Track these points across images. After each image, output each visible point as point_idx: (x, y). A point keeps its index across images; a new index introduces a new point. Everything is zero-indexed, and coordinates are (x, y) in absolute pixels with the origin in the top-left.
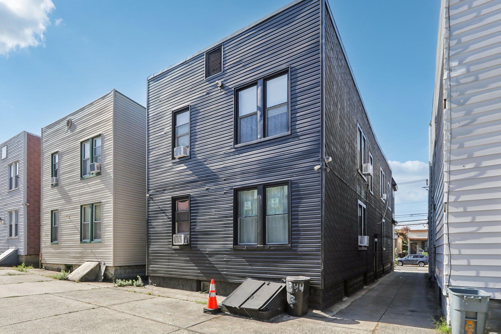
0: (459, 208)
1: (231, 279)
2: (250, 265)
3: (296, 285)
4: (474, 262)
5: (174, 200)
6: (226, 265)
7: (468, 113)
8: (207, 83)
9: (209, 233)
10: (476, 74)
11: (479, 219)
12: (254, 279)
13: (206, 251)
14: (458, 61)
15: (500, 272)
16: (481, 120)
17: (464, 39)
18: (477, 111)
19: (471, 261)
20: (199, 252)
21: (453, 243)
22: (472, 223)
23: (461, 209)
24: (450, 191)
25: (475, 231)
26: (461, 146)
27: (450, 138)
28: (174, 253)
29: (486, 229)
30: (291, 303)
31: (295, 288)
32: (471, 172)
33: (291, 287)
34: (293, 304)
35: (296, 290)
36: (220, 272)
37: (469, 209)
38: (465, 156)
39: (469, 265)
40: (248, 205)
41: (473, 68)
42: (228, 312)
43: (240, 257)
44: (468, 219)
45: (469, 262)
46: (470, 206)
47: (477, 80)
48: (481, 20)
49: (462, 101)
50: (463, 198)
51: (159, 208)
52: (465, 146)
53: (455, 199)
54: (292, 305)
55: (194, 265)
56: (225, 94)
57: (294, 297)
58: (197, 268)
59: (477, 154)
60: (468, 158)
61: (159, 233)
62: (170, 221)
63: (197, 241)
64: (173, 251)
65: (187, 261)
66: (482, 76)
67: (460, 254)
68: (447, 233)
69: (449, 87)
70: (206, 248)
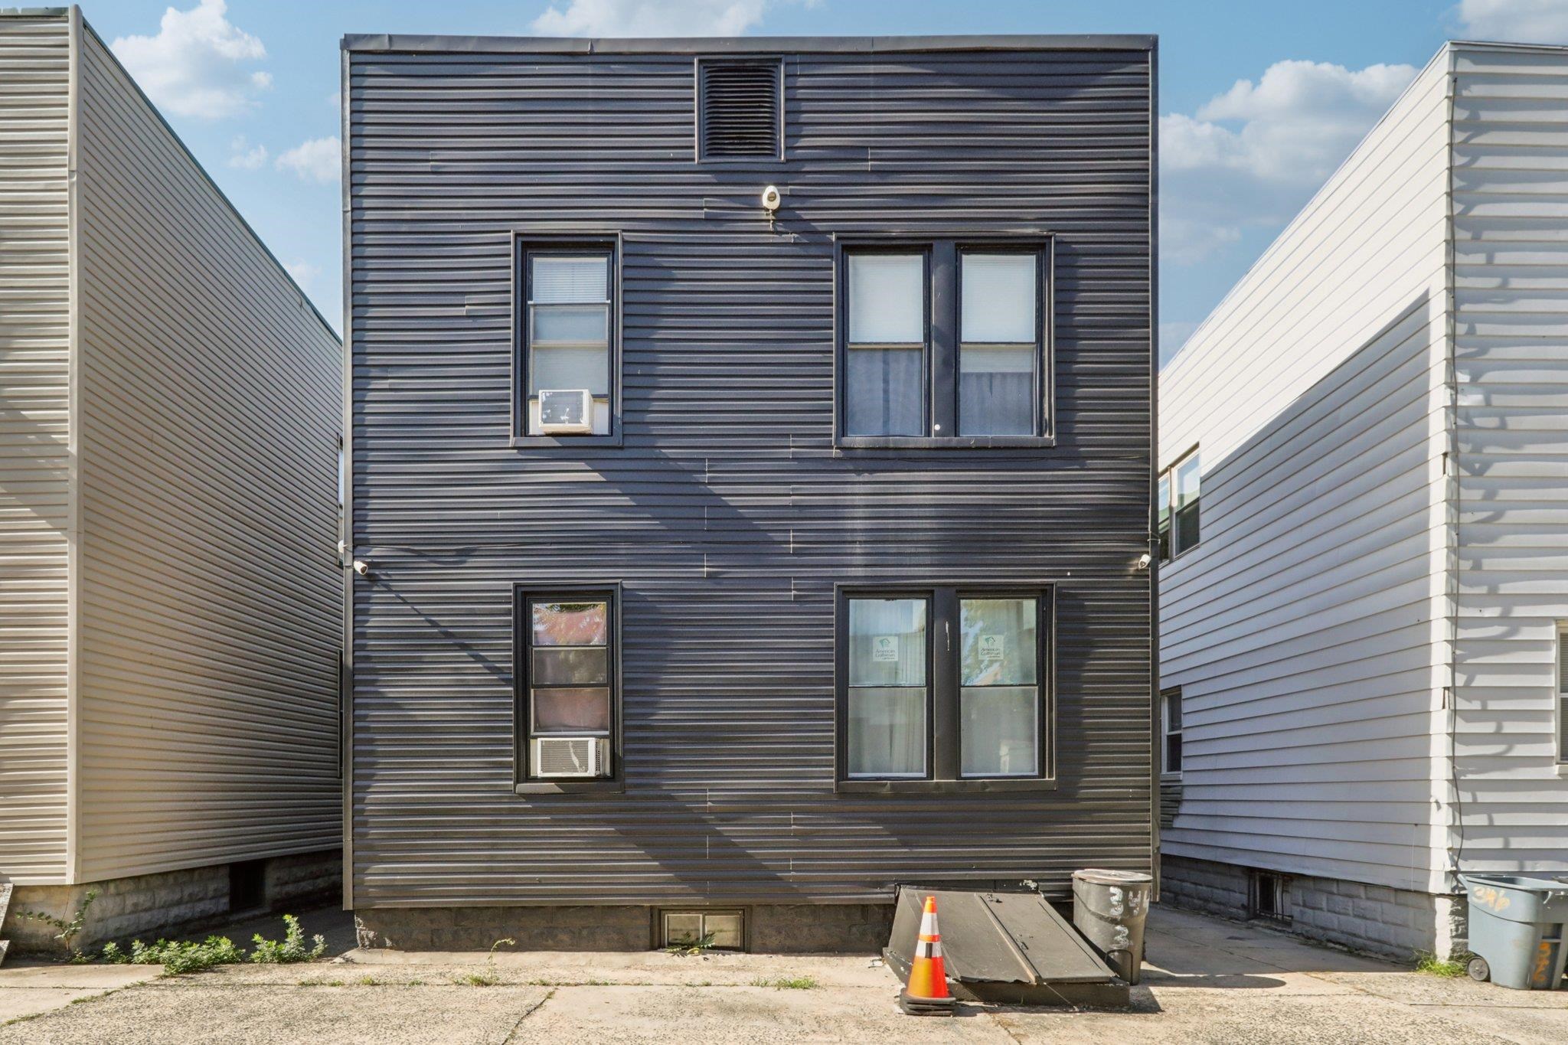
0: (1474, 702)
1: (821, 894)
2: (904, 846)
3: (1135, 896)
4: (1500, 819)
5: (526, 597)
6: (801, 848)
7: (1490, 496)
8: (708, 177)
9: (719, 735)
10: (1503, 414)
11: (1509, 727)
12: (925, 889)
13: (706, 802)
14: (1470, 374)
15: (1565, 839)
16: (1512, 516)
17: (1482, 329)
18: (1504, 495)
19: (1495, 816)
20: (669, 805)
21: (1463, 778)
22: (1498, 736)
23: (1476, 705)
24: (1457, 662)
25: (1501, 753)
26: (1477, 566)
27: (1456, 545)
28: (526, 812)
29: (1520, 750)
30: (1115, 948)
31: (1131, 905)
32: (1492, 625)
33: (1119, 901)
34: (1119, 951)
35: (1135, 908)
36: (772, 873)
37: (1493, 705)
38: (1484, 590)
39: (1491, 826)
40: (885, 649)
41: (1498, 400)
42: (972, 1001)
43: (864, 818)
44: (1489, 727)
45: (1491, 819)
46: (1493, 699)
47: (1503, 427)
48: (1510, 299)
49: (1477, 466)
50: (1481, 681)
51: (435, 625)
52: (1485, 567)
53: (1466, 682)
54: (1116, 954)
55: (640, 855)
56: (795, 244)
57: (1127, 931)
58: (657, 863)
59: (1505, 588)
60: (1488, 594)
61: (429, 731)
62: (507, 682)
63: (661, 764)
64: (520, 803)
65: (598, 842)
66: (1513, 422)
67: (1475, 802)
68: (1451, 755)
69: (1454, 426)
70: (705, 790)
